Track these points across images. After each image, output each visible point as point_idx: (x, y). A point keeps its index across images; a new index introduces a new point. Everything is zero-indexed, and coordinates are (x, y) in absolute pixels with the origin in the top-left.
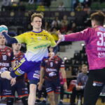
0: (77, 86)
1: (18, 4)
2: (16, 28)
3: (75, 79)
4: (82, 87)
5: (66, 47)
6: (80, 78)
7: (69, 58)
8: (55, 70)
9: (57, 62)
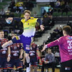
0: (45, 62)
1: (10, 13)
2: (8, 27)
3: (44, 57)
4: (48, 62)
5: (38, 38)
6: (47, 57)
7: (40, 45)
8: (34, 52)
9: (34, 47)
